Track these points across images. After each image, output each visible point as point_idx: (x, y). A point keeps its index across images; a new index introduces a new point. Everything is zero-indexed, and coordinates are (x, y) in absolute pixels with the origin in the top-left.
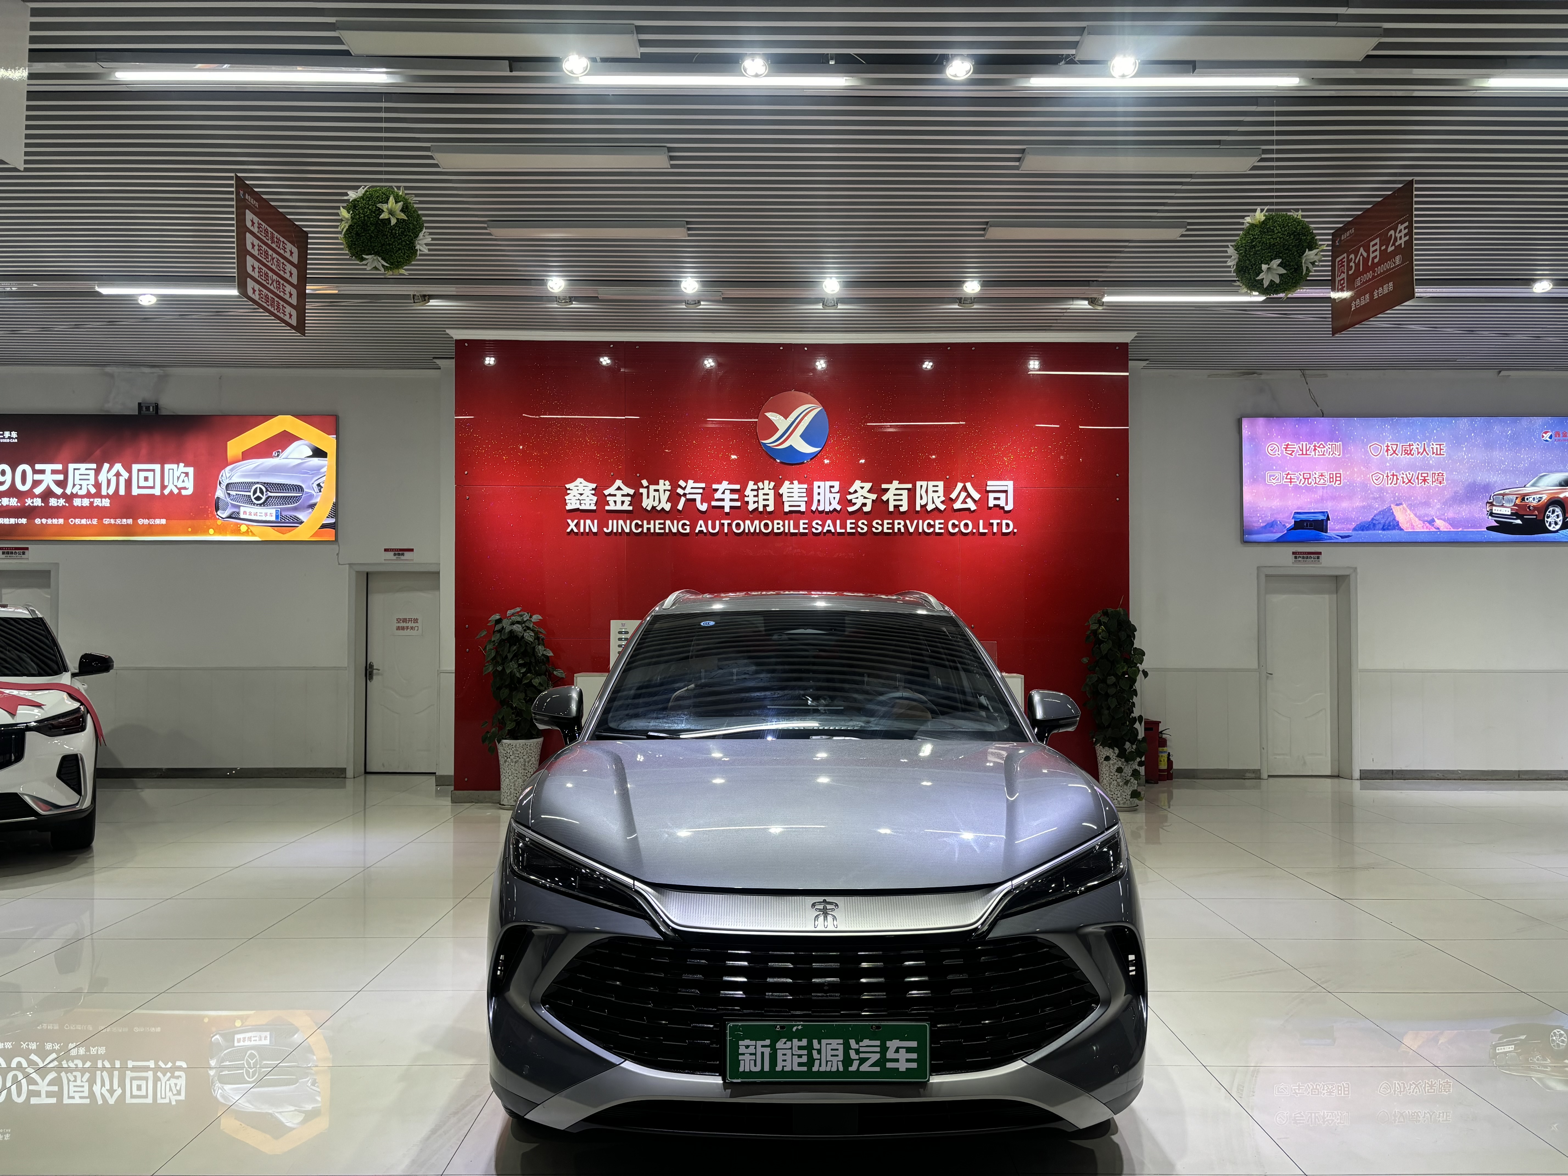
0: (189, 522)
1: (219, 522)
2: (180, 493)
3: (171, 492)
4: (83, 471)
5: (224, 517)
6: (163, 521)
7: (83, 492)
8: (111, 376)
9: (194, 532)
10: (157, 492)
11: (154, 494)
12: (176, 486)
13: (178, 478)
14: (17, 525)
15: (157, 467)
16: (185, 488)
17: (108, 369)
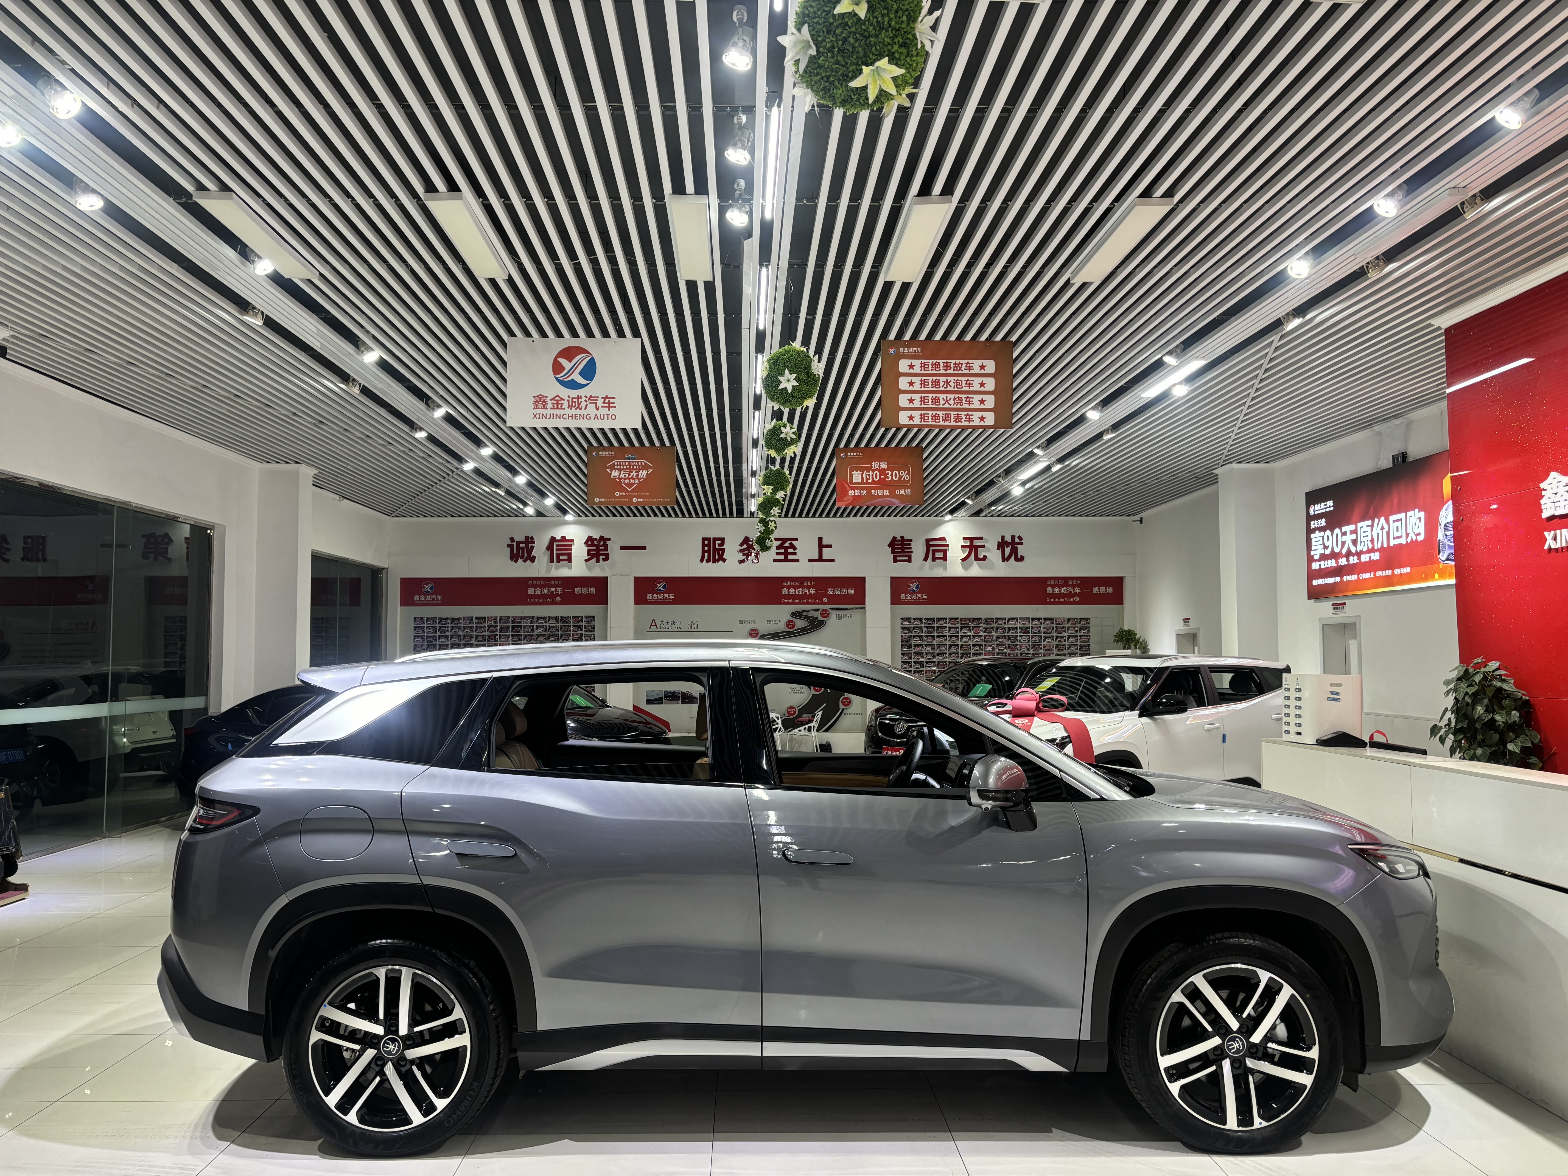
0: (1422, 568)
1: (1441, 566)
2: (1416, 539)
3: (1412, 539)
4: (1365, 529)
5: (1444, 560)
6: (1407, 570)
7: (1365, 549)
8: (1380, 434)
9: (1426, 579)
10: (1403, 541)
11: (1402, 544)
12: (1414, 532)
13: (1415, 523)
14: (1336, 583)
15: (1402, 516)
16: (1419, 534)
17: (1377, 428)
